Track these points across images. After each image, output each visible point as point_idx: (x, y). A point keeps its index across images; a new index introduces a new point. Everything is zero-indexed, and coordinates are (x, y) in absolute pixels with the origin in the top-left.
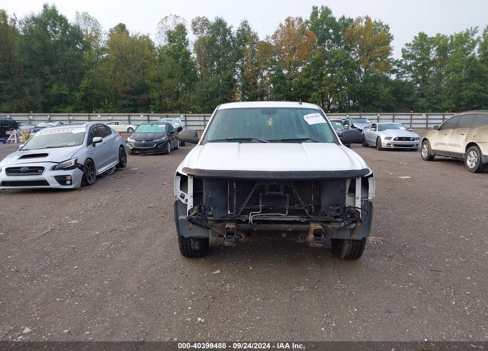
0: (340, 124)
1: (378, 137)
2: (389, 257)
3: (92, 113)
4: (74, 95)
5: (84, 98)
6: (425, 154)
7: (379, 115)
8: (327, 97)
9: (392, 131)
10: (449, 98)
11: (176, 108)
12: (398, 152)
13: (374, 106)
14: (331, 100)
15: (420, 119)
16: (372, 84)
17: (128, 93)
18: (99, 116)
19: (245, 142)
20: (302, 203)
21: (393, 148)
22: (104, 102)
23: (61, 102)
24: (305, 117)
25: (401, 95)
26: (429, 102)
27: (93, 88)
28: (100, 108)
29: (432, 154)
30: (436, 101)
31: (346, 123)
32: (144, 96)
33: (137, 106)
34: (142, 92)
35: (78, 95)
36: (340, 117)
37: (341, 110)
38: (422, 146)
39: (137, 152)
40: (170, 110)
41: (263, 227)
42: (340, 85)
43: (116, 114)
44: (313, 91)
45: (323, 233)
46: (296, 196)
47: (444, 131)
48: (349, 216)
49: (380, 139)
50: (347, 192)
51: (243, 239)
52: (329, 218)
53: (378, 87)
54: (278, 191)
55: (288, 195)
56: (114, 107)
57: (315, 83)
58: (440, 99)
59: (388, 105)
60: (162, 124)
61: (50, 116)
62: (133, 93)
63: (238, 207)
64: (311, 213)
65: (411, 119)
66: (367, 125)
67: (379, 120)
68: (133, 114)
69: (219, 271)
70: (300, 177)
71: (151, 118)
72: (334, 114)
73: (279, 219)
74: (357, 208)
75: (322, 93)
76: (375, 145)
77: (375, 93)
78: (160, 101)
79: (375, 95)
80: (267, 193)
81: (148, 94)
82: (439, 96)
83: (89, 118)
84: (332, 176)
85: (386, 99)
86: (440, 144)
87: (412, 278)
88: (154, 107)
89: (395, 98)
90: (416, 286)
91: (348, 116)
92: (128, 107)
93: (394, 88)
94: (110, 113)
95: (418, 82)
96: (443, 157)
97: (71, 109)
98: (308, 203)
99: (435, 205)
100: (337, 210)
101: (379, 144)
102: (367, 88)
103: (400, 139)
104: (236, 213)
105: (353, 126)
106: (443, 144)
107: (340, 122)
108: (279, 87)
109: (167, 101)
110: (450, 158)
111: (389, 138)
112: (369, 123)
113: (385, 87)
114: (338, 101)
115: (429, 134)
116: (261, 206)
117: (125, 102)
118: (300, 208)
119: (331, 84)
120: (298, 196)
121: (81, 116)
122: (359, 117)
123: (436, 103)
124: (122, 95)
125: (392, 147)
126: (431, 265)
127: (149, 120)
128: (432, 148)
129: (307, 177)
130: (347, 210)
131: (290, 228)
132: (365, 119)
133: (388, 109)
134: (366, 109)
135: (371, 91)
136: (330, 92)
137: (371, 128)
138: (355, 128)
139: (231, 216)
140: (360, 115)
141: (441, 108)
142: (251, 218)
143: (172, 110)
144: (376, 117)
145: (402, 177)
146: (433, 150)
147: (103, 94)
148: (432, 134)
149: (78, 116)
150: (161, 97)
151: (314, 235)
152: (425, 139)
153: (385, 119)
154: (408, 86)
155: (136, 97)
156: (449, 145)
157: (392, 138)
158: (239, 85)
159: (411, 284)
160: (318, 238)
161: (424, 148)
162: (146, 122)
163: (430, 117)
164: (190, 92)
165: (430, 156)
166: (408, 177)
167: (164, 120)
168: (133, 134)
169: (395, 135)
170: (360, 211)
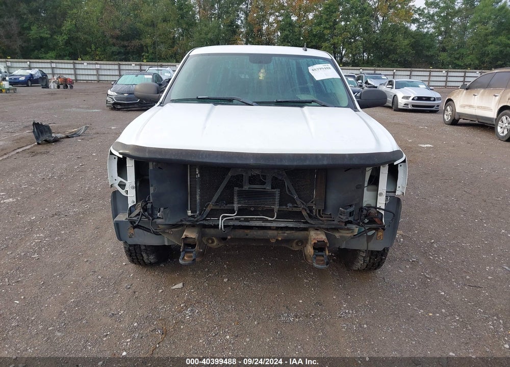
0: (353, 79)
1: (395, 95)
2: (411, 264)
3: (78, 60)
4: (55, 39)
5: (68, 43)
6: (447, 118)
7: (395, 71)
8: (340, 49)
9: (410, 90)
10: (472, 54)
11: (171, 57)
12: (416, 114)
13: (390, 60)
14: (344, 52)
15: (439, 76)
16: (390, 35)
17: (117, 38)
18: (85, 64)
19: (223, 104)
20: (298, 202)
21: (410, 109)
22: (91, 48)
23: (42, 47)
24: (310, 69)
25: (420, 48)
26: (450, 57)
27: (78, 32)
28: (86, 55)
29: (457, 118)
30: (457, 56)
31: (358, 79)
32: (136, 42)
33: (128, 53)
34: (133, 38)
35: (61, 39)
36: (353, 71)
37: (355, 64)
38: (446, 107)
39: (119, 107)
40: (164, 59)
41: (240, 233)
42: (354, 36)
43: (105, 62)
44: (325, 41)
45: (328, 247)
46: (289, 191)
47: (473, 91)
48: (366, 221)
49: (397, 98)
50: (366, 184)
51: (215, 243)
52: (337, 225)
53: (396, 38)
54: (264, 183)
55: (277, 192)
56: (103, 55)
57: (327, 32)
58: (463, 54)
59: (405, 60)
60: (149, 74)
61: (30, 62)
62: (123, 39)
63: (203, 205)
64: (310, 216)
65: (430, 76)
66: (383, 82)
67: (395, 76)
68: (124, 63)
69: (180, 285)
70: (295, 164)
71: (143, 68)
72: (346, 68)
73: (263, 224)
74: (380, 209)
75: (334, 44)
76: (391, 105)
77: (392, 45)
78: (154, 48)
79: (392, 48)
80: (246, 187)
81: (141, 39)
82: (462, 51)
83: (74, 66)
84: (346, 162)
85: (404, 52)
86: (467, 106)
87: (445, 298)
88: (147, 54)
89: (414, 52)
90: (451, 315)
91: (361, 70)
92: (117, 55)
93: (413, 40)
94: (98, 60)
95: (440, 33)
96: (468, 122)
97: (53, 55)
98: (307, 203)
99: (465, 184)
100: (350, 213)
101: (395, 103)
102: (384, 40)
103: (420, 98)
104: (200, 214)
105: (366, 83)
106: (470, 106)
107: (353, 77)
108: (287, 35)
109: (162, 48)
110: (477, 122)
111: (407, 98)
112: (385, 79)
113: (405, 38)
114: (351, 53)
115: (455, 94)
116: (236, 206)
117: (115, 49)
118: (295, 209)
119: (345, 33)
120: (293, 191)
121: (65, 63)
122: (373, 72)
123: (458, 59)
124: (111, 41)
125: (410, 107)
126: (468, 277)
127: (141, 70)
128: (457, 111)
129: (307, 163)
130: (365, 212)
131: (281, 236)
132: (380, 74)
133: (405, 64)
134: (381, 63)
135: (389, 42)
136: (343, 43)
137: (388, 85)
138: (369, 84)
139: (192, 219)
140: (375, 70)
141: (462, 65)
142: (221, 223)
143: (167, 58)
144: (391, 73)
145: (423, 146)
146: (458, 113)
147: (90, 39)
148: (458, 94)
149: (62, 63)
150: (154, 44)
151: (314, 249)
152: (450, 100)
153: (402, 75)
154: (429, 38)
155: (126, 43)
156: (478, 107)
157: (410, 97)
158: (242, 32)
159: (443, 311)
160: (320, 253)
161: (447, 111)
162: (138, 71)
163: (450, 74)
164: (188, 38)
165: (453, 120)
166: (430, 146)
167: (154, 70)
168: (114, 86)
169: (414, 94)
170: (383, 212)
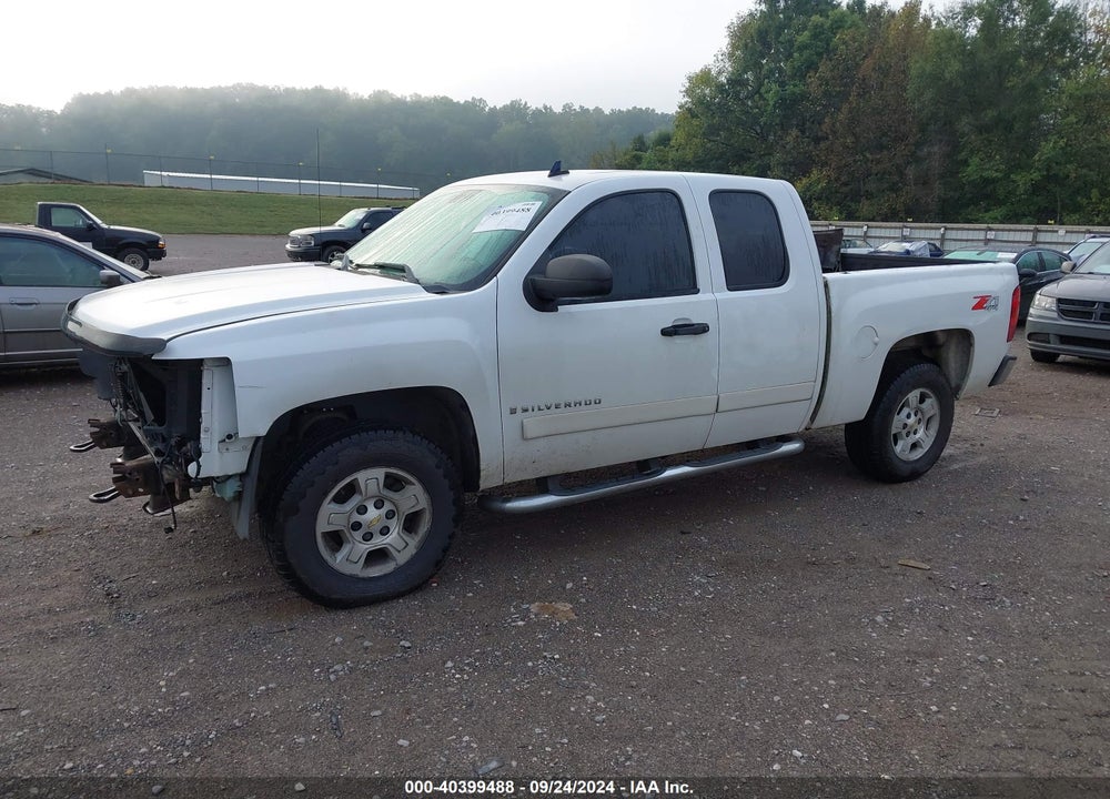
3: (1045, 223)
4: (1013, 181)
5: (1036, 188)
18: (1062, 232)
23: (983, 198)
27: (1066, 163)
35: (1022, 180)
61: (946, 229)
83: (1034, 237)
149: (1009, 230)
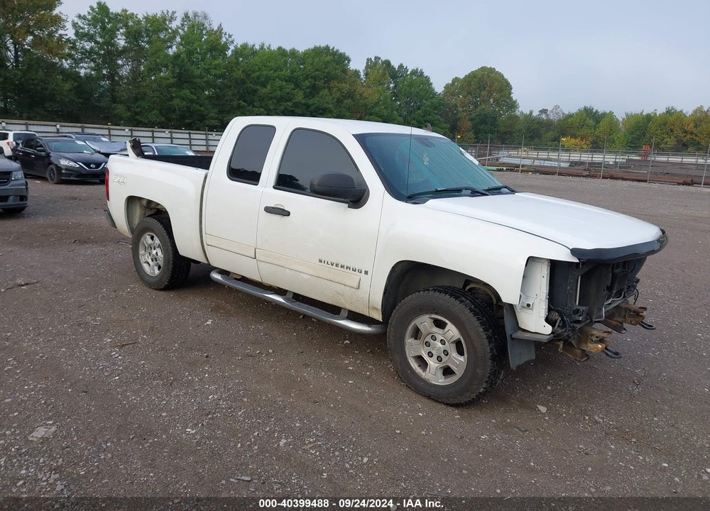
7: (58, 126)
15: (122, 135)
26: (130, 111)
30: (139, 110)
58: (144, 108)
65: (110, 135)
77: (46, 89)
79: (47, 92)
85: (67, 100)
89: (80, 101)
93: (76, 84)
113: (64, 80)
123: (140, 114)
141: (147, 122)
163: (135, 133)
